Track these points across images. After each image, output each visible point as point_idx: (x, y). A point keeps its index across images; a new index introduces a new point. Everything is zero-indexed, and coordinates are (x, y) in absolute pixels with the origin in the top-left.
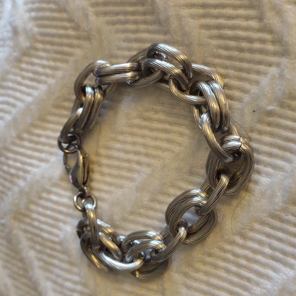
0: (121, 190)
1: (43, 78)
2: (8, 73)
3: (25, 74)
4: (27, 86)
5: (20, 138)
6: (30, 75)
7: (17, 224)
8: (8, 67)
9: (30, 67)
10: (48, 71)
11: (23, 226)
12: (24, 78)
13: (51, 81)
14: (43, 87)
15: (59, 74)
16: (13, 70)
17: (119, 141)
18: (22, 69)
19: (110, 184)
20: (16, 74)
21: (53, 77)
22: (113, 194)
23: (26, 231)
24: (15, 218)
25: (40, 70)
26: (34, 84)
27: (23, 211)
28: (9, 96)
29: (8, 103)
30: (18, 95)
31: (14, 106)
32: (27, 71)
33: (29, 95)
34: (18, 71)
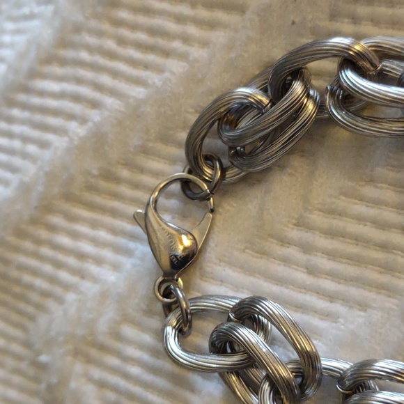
0: (362, 314)
1: (177, 45)
2: (78, 29)
3: (126, 33)
4: (133, 62)
5: (109, 176)
6: (142, 37)
7: (79, 367)
8: (78, 17)
9: (142, 19)
10: (192, 30)
11: (97, 373)
12: (121, 41)
13: (197, 52)
14: (176, 67)
15: (219, 37)
16: (93, 23)
17: (362, 199)
18: (118, 23)
19: (332, 297)
20: (100, 34)
21: (204, 43)
22: (341, 320)
23: (102, 385)
24: (76, 353)
25: (171, 26)
26: (151, 57)
27: (102, 338)
28: (79, 81)
29: (77, 98)
30: (106, 79)
31: (94, 104)
32: (134, 27)
33: (138, 82)
34: (106, 26)
